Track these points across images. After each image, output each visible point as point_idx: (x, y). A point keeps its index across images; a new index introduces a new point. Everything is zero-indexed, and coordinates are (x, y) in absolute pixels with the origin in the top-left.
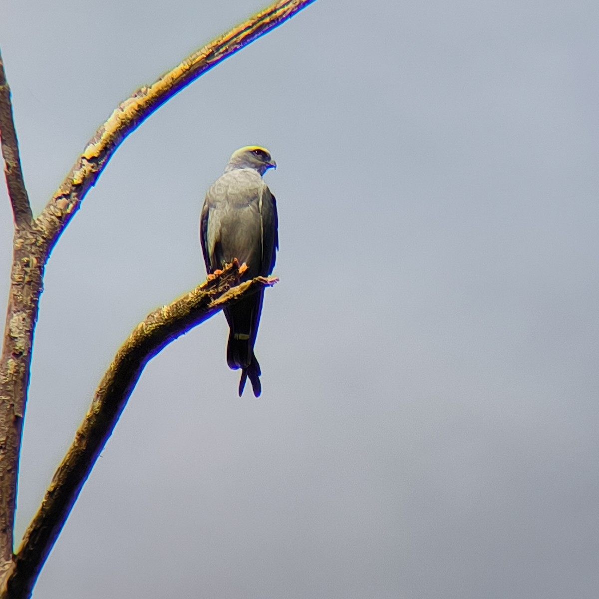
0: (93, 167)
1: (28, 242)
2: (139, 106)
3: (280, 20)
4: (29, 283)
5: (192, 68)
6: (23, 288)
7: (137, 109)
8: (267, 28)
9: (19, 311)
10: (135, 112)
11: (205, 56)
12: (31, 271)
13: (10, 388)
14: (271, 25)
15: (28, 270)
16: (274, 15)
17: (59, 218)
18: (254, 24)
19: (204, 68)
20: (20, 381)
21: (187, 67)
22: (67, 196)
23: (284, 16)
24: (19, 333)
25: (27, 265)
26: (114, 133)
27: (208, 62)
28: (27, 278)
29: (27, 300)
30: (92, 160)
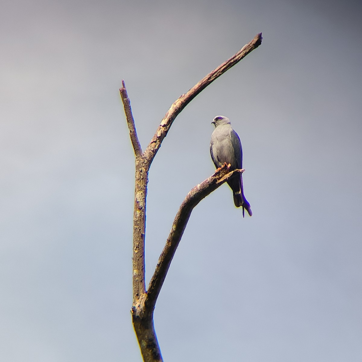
0: (165, 129)
1: (141, 162)
2: (182, 102)
3: (238, 60)
4: (143, 179)
5: (202, 84)
6: (140, 181)
7: (181, 103)
8: (232, 64)
9: (139, 191)
10: (180, 105)
11: (207, 79)
12: (143, 174)
13: (138, 222)
14: (234, 63)
15: (142, 173)
16: (235, 59)
17: (153, 151)
18: (227, 63)
19: (207, 84)
20: (142, 219)
21: (201, 84)
22: (155, 142)
23: (239, 59)
24: (141, 200)
25: (141, 171)
26: (172, 114)
27: (209, 81)
28: (142, 177)
29: (142, 186)
30: (164, 126)
